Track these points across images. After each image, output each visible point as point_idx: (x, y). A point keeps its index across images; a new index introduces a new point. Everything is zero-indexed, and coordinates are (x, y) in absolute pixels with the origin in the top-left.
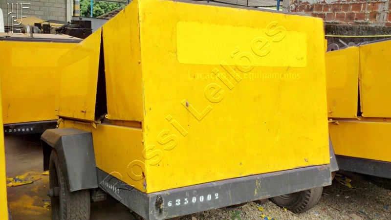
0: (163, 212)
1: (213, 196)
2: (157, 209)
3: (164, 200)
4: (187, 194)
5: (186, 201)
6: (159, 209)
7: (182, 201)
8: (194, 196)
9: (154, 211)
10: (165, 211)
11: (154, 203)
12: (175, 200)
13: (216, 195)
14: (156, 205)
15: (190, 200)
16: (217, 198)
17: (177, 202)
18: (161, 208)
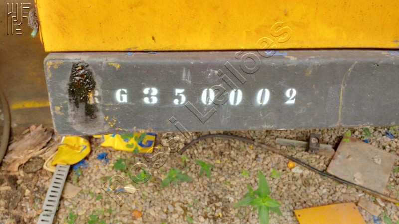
0: (101, 116)
1: (278, 96)
2: (77, 104)
3: (98, 80)
4: (185, 76)
5: (179, 97)
6: (82, 105)
7: (166, 95)
8: (208, 85)
9: (65, 109)
10: (106, 114)
11: (65, 85)
12: (141, 87)
13: (288, 93)
14: (72, 93)
15: (193, 94)
16: (291, 102)
17: (149, 95)
18: (91, 102)
